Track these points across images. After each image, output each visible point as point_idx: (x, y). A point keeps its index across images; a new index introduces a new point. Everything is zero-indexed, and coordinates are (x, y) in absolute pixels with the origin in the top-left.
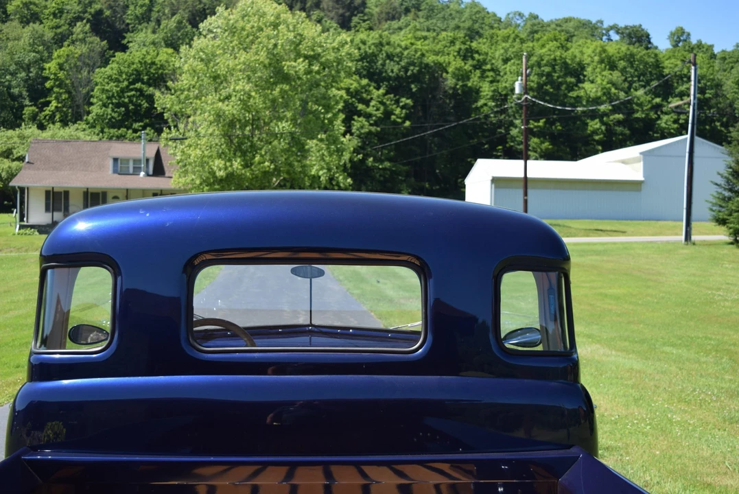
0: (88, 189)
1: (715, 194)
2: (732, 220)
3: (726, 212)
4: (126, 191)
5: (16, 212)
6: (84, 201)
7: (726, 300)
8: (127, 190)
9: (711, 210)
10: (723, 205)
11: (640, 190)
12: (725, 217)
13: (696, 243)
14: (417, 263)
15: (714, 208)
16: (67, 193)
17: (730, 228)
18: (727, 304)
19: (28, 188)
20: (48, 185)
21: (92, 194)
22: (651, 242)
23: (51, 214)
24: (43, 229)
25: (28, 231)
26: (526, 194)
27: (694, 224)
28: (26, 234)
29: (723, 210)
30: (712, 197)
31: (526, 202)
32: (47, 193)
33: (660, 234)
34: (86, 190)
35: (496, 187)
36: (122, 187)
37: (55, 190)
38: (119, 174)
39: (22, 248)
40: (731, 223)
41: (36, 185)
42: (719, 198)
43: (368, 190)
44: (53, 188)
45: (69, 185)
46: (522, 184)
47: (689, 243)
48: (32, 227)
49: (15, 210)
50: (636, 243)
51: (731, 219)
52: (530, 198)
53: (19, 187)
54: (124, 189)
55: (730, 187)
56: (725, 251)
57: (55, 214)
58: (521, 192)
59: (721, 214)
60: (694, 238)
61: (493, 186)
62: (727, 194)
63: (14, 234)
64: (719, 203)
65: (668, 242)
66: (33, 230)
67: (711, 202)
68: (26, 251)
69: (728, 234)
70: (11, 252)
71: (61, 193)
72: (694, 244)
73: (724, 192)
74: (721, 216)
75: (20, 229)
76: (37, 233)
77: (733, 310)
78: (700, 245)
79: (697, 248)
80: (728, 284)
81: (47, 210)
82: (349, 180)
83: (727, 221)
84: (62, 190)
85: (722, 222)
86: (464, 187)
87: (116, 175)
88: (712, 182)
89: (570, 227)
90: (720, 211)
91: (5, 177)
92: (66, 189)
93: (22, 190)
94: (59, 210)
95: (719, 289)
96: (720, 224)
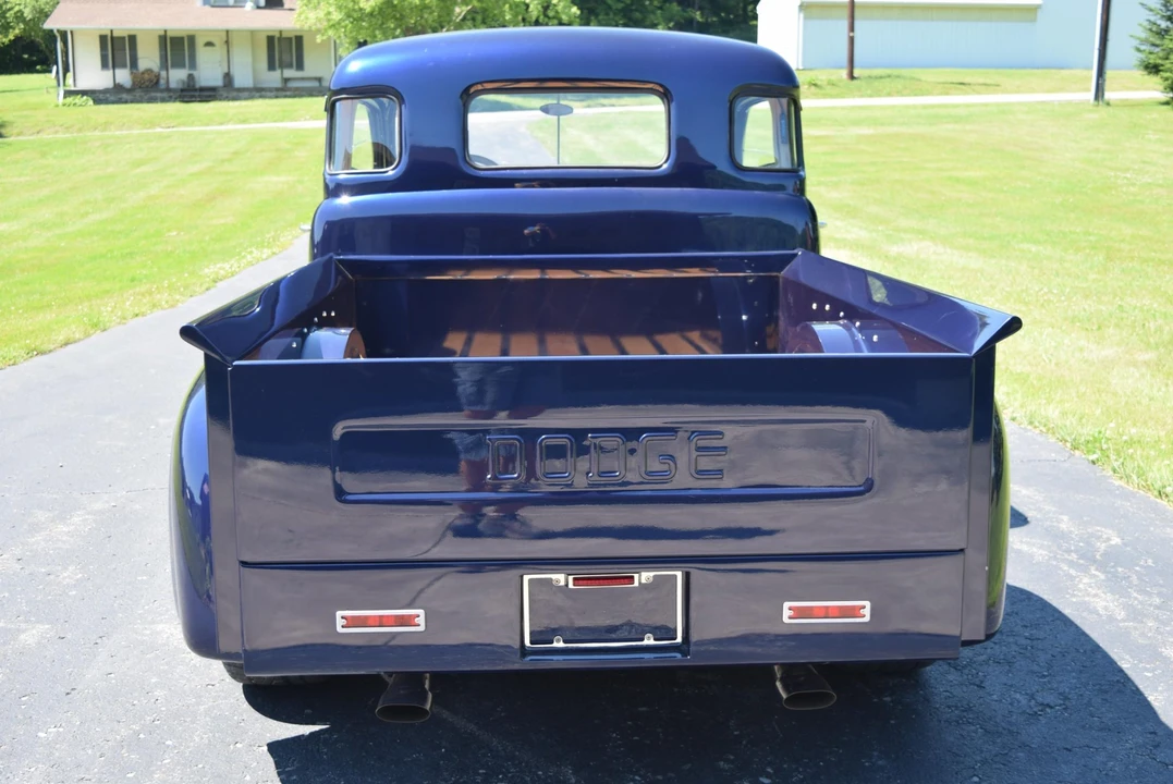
0: (165, 31)
1: (1146, 24)
2: (1168, 66)
3: (1161, 54)
4: (225, 33)
5: (57, 72)
6: (161, 50)
7: (1134, 185)
8: (227, 31)
9: (1139, 50)
10: (1158, 42)
11: (1034, 20)
12: (1160, 62)
13: (1111, 102)
14: (661, 90)
15: (1142, 48)
16: (133, 39)
17: (1167, 79)
18: (1132, 189)
19: (72, 32)
20: (103, 26)
21: (172, 39)
22: (1043, 102)
23: (111, 71)
24: (101, 96)
25: (78, 99)
26: (852, 29)
27: (1109, 74)
28: (75, 104)
29: (1157, 50)
30: (1141, 29)
31: (852, 40)
32: (103, 39)
33: (1061, 90)
34: (163, 33)
35: (805, 18)
36: (220, 27)
37: (115, 34)
38: (213, 6)
39: (73, 126)
40: (1166, 72)
41: (84, 27)
42: (1151, 30)
43: (600, 24)
44: (112, 31)
45: (137, 26)
46: (846, 13)
47: (1101, 103)
48: (84, 93)
49: (55, 68)
50: (1020, 104)
51: (1167, 64)
52: (857, 34)
53: (58, 31)
54: (222, 30)
55: (1169, 13)
56: (1155, 115)
57: (117, 71)
58: (845, 24)
59: (1152, 56)
60: (1108, 95)
61: (802, 15)
62: (1164, 24)
63: (57, 106)
64: (1151, 39)
65: (1069, 103)
66: (85, 97)
67: (1138, 38)
68: (80, 130)
69: (1162, 88)
70: (56, 132)
71: (124, 38)
72: (1108, 104)
73: (1159, 22)
74: (1153, 60)
75: (65, 97)
76: (91, 102)
77: (1139, 198)
78: (1117, 106)
79: (1110, 109)
80: (1144, 162)
81: (104, 65)
82: (575, 10)
83: (1161, 68)
84: (125, 34)
85: (1153, 69)
86: (755, 17)
87: (207, 8)
88: (1142, 4)
89: (920, 80)
90: (1151, 53)
91: (30, 17)
92: (132, 33)
93: (64, 34)
94: (124, 66)
95: (1127, 170)
96: (1150, 73)
